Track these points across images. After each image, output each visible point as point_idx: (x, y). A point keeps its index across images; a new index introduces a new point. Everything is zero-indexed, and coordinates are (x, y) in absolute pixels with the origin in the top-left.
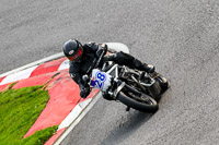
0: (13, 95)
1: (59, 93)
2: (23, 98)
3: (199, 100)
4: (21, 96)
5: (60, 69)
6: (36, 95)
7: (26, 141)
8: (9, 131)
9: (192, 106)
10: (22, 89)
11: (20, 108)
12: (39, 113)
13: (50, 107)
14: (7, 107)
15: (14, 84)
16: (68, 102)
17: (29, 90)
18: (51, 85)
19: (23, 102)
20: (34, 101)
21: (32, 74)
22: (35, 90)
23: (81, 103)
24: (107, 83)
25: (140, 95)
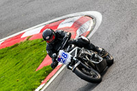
0: (29, 44)
2: (36, 46)
4: (34, 45)
7: (37, 73)
8: (27, 66)
10: (35, 40)
11: (34, 52)
14: (25, 51)
15: (30, 37)
17: (39, 41)
19: (35, 48)
20: (42, 47)
22: (43, 41)
24: (69, 60)
25: (90, 71)
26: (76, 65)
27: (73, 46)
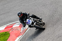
1: (13, 34)
3: (52, 36)
4: (2, 35)
5: (13, 27)
6: (6, 34)
9: (50, 37)
11: (2, 38)
12: (7, 39)
13: (10, 38)
16: (15, 36)
17: (4, 33)
18: (11, 31)
20: (6, 36)
21: (5, 28)
22: (6, 33)
23: (19, 37)
25: (40, 25)
26: (35, 24)
27: (31, 18)
